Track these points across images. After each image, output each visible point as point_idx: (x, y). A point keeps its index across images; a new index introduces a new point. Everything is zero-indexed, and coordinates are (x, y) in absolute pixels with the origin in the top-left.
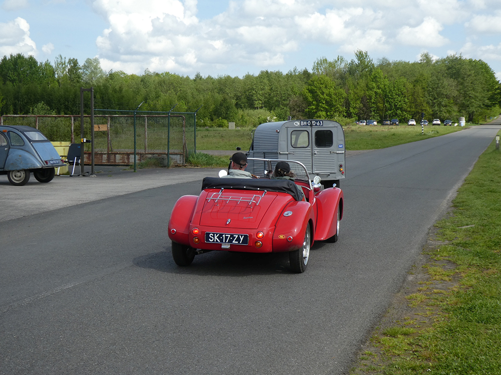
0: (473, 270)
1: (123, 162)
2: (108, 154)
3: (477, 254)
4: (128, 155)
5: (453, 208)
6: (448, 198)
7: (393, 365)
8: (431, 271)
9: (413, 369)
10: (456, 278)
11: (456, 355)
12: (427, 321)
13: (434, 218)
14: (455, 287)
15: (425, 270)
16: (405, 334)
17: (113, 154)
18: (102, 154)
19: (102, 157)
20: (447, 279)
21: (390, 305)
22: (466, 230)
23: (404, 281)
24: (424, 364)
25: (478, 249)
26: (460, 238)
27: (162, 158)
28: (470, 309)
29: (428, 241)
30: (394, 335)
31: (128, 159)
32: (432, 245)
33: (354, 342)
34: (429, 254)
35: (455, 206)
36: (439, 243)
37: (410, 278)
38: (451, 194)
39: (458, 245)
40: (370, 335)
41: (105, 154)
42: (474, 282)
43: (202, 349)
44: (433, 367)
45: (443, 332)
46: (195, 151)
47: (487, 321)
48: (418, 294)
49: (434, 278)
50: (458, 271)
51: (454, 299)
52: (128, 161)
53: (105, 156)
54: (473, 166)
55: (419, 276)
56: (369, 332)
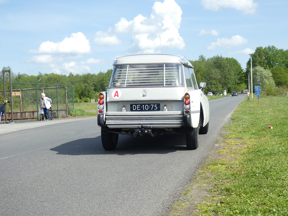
0: (253, 139)
1: (30, 117)
2: (21, 113)
3: (253, 134)
4: (33, 112)
5: (231, 121)
6: (227, 117)
7: (219, 175)
8: (228, 142)
9: (233, 175)
10: (244, 143)
11: (258, 168)
12: (233, 159)
13: (222, 125)
14: (245, 146)
15: (224, 142)
16: (222, 165)
17: (23, 112)
18: (17, 113)
19: (17, 115)
20: (239, 144)
22: (243, 127)
23: (213, 146)
24: (238, 173)
25: (253, 132)
26: (240, 129)
27: (54, 113)
29: (222, 132)
30: (216, 165)
31: (33, 114)
32: (224, 134)
33: (192, 168)
34: (224, 137)
35: (233, 119)
36: (228, 133)
37: (217, 145)
38: (229, 116)
41: (19, 113)
42: (255, 143)
43: (97, 175)
44: (245, 174)
45: (245, 161)
46: (73, 108)
47: (271, 154)
48: (224, 150)
49: (231, 144)
50: (244, 141)
51: (246, 150)
52: (33, 116)
53: (19, 114)
54: (236, 107)
55: (222, 144)
56: (199, 164)
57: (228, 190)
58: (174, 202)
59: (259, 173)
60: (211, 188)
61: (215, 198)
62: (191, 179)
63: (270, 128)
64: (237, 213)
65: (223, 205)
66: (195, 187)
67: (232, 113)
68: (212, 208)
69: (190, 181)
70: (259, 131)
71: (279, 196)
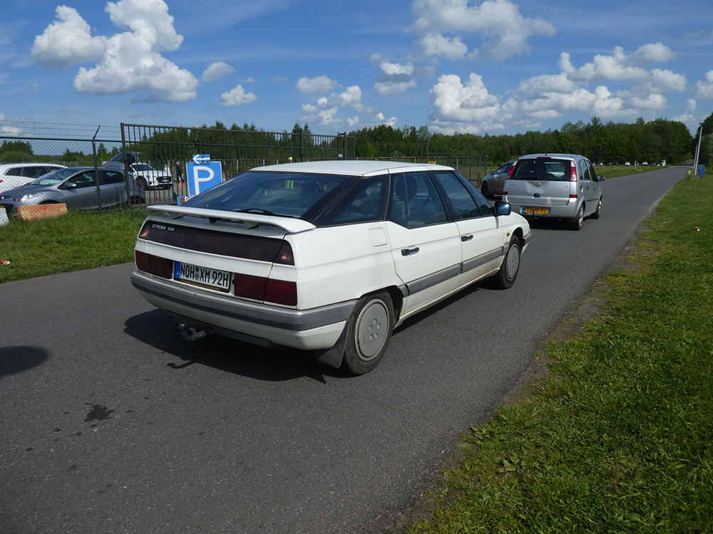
0: (670, 245)
3: (673, 237)
5: (656, 212)
6: (653, 206)
7: (616, 290)
8: (641, 245)
9: (629, 292)
10: (657, 249)
11: (658, 287)
12: (638, 270)
13: (643, 217)
14: (657, 254)
15: (637, 244)
16: (624, 276)
20: (652, 249)
21: (614, 261)
22: (665, 224)
23: (623, 249)
24: (636, 290)
25: (674, 235)
26: (661, 228)
28: (667, 265)
29: (639, 230)
30: (617, 276)
32: (641, 231)
33: (591, 278)
34: (639, 236)
35: (658, 211)
36: (646, 231)
37: (627, 248)
38: (655, 204)
39: (659, 232)
40: (602, 275)
42: (670, 251)
44: (642, 293)
45: (649, 276)
47: (680, 271)
48: (633, 257)
49: (643, 249)
50: (659, 245)
51: (656, 260)
55: (633, 247)
56: (600, 273)
57: (618, 310)
58: (563, 316)
59: (657, 295)
60: (603, 304)
61: (603, 317)
62: (588, 291)
63: (696, 229)
64: (617, 337)
65: (608, 326)
66: (588, 301)
67: (660, 199)
68: (597, 328)
69: (585, 293)
70: (682, 234)
71: (665, 325)
